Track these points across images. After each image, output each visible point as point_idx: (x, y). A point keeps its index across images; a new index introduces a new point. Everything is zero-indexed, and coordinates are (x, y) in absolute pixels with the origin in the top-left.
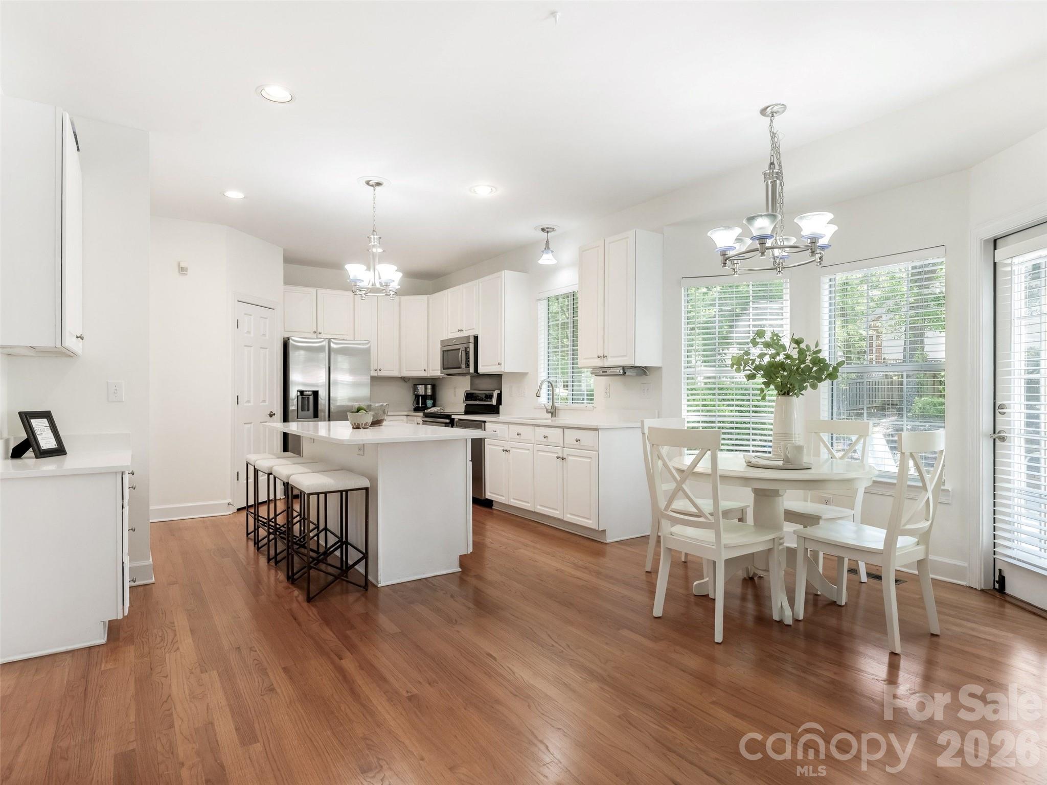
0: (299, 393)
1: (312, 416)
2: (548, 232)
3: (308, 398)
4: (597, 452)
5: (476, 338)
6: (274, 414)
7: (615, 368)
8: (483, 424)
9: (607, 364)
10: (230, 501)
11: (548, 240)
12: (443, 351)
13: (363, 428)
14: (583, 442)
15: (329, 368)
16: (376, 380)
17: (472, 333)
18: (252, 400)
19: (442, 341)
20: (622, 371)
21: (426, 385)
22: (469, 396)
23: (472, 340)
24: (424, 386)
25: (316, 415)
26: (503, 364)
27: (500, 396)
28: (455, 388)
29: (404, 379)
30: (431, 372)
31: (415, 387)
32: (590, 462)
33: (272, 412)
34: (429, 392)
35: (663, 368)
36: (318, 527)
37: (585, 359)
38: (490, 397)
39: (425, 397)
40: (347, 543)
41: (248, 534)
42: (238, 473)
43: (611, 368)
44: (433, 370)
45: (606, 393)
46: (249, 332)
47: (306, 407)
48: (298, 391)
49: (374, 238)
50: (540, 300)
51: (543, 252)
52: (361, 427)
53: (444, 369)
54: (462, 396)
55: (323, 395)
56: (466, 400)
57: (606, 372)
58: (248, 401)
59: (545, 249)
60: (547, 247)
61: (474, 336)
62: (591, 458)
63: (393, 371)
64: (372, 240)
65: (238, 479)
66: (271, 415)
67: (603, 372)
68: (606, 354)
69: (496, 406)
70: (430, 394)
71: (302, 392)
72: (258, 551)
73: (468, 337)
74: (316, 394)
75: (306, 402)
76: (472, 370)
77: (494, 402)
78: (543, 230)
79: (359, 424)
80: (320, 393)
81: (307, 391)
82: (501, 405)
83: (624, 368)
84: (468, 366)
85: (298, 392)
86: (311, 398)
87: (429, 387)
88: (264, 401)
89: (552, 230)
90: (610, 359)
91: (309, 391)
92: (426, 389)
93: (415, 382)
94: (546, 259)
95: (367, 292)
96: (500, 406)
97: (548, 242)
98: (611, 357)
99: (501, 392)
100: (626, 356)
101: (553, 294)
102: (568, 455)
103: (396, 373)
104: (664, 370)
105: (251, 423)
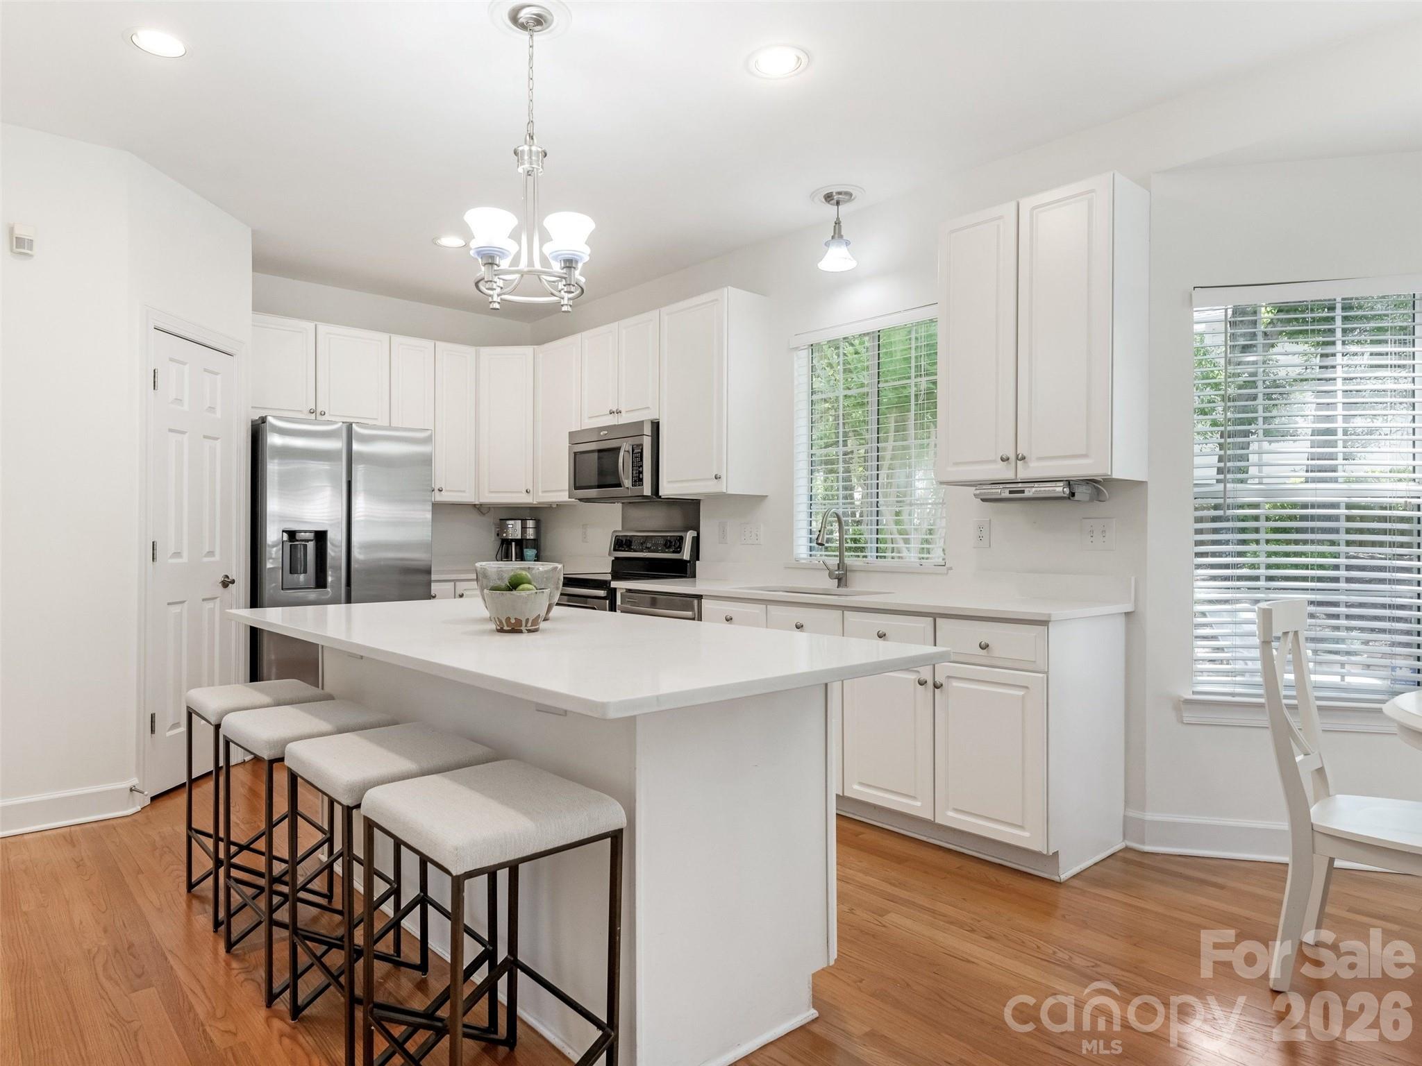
0: (286, 537)
1: (313, 584)
2: (838, 203)
3: (305, 547)
4: (1045, 675)
5: (656, 426)
6: (233, 582)
7: (1053, 484)
8: (696, 602)
9: (1023, 474)
10: (134, 781)
11: (838, 218)
12: (575, 454)
13: (529, 631)
14: (998, 650)
15: (349, 484)
16: (440, 509)
17: (647, 416)
18: (185, 554)
19: (571, 434)
20: (1067, 490)
21: (524, 521)
22: (621, 543)
23: (647, 430)
24: (520, 521)
25: (321, 583)
26: (724, 478)
27: (696, 542)
28: (585, 526)
29: (480, 509)
30: (540, 494)
31: (502, 524)
32: (1023, 697)
33: (227, 577)
34: (530, 534)
35: (1149, 485)
36: (396, 892)
37: (956, 464)
38: (677, 544)
39: (521, 543)
40: (513, 964)
41: (191, 886)
42: (153, 716)
43: (1036, 485)
44: (543, 492)
45: (980, 538)
46: (179, 401)
47: (300, 567)
48: (283, 531)
49: (531, 151)
50: (796, 349)
51: (827, 244)
52: (523, 628)
53: (576, 488)
54: (606, 542)
55: (336, 537)
56: (615, 550)
57: (1023, 492)
58: (177, 554)
59: (833, 237)
60: (838, 233)
61: (652, 423)
62: (1027, 687)
63: (464, 491)
64: (526, 157)
65: (153, 731)
66: (227, 583)
67: (1011, 492)
68: (1021, 451)
69: (689, 562)
70: (532, 537)
71: (292, 535)
72: (228, 950)
73: (640, 424)
74: (321, 537)
75: (300, 554)
76: (647, 490)
77: (686, 555)
78: (828, 197)
79: (519, 622)
80: (330, 535)
81: (301, 531)
82: (698, 559)
83: (1069, 483)
84: (638, 480)
85: (285, 535)
86: (311, 546)
87: (530, 524)
88: (211, 553)
89: (847, 197)
90: (1033, 464)
91: (305, 532)
92: (524, 528)
93: (505, 513)
94: (836, 260)
95: (505, 290)
96: (697, 562)
97: (838, 223)
98: (1040, 459)
99: (698, 534)
100: (1085, 456)
101: (822, 338)
102: (949, 677)
103: (468, 497)
104: (1152, 490)
105: (183, 602)
